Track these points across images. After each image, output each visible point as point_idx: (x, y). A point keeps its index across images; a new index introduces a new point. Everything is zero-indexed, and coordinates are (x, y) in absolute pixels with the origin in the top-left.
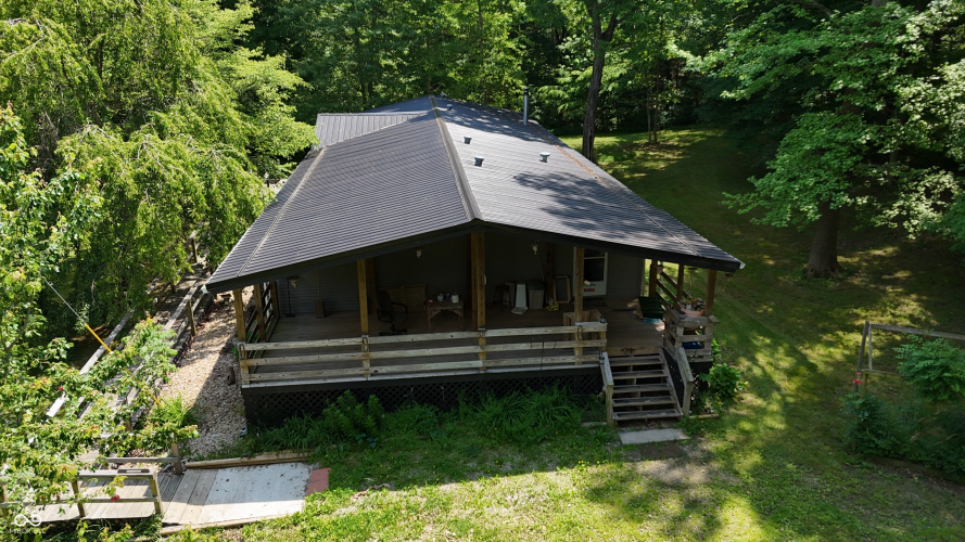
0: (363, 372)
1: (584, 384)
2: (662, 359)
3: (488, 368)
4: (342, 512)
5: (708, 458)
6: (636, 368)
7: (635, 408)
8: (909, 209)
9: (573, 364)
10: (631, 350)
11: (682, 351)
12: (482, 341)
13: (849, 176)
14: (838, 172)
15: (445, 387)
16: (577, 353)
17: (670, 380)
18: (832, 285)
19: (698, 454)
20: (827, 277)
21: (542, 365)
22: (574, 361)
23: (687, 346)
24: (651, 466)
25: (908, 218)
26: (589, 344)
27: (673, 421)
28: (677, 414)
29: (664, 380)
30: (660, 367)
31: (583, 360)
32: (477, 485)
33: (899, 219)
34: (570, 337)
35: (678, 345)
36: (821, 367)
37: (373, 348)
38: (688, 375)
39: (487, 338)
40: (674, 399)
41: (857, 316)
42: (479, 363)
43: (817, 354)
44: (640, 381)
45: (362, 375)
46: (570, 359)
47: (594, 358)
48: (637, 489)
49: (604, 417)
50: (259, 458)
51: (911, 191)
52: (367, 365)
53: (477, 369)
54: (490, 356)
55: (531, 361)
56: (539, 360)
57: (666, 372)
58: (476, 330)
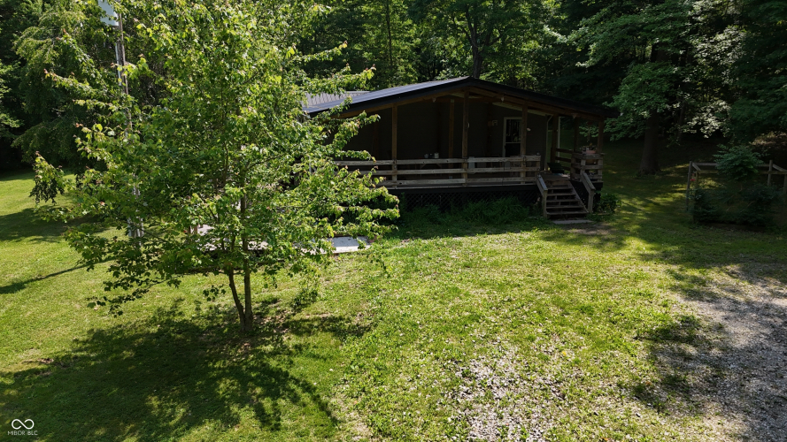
0: (393, 184)
1: (528, 195)
2: (571, 186)
3: (469, 184)
4: (397, 247)
5: (609, 228)
6: (556, 191)
7: (559, 210)
8: (703, 121)
9: (520, 183)
11: (586, 175)
12: (465, 166)
13: (667, 95)
14: (660, 93)
16: (522, 175)
17: (577, 196)
18: (657, 177)
20: (654, 173)
22: (521, 180)
24: (575, 231)
25: (703, 125)
26: (530, 169)
27: (583, 216)
28: (585, 212)
29: (573, 197)
30: (569, 191)
31: (526, 180)
32: (475, 238)
33: (697, 127)
34: (518, 165)
35: (582, 172)
36: (661, 203)
37: (400, 167)
38: (590, 186)
39: (468, 163)
40: (582, 205)
41: (678, 187)
42: (462, 181)
43: (658, 200)
44: (559, 197)
46: (518, 179)
47: (532, 179)
48: (571, 237)
49: (541, 213)
51: (702, 112)
52: (395, 179)
53: (462, 184)
54: (470, 175)
55: (494, 180)
56: (500, 180)
57: (574, 192)
58: (462, 158)
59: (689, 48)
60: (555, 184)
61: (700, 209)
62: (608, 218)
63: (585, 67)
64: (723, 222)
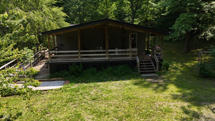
0: (79, 60)
1: (132, 64)
2: (151, 60)
3: (109, 60)
4: (73, 87)
5: (163, 78)
6: (145, 62)
7: (145, 70)
8: (206, 34)
9: (129, 59)
10: (143, 58)
11: (156, 56)
12: (108, 53)
13: (192, 25)
14: (190, 24)
15: (99, 64)
16: (130, 56)
17: (153, 64)
18: (189, 54)
19: (161, 78)
20: (188, 53)
21: (122, 59)
22: (130, 58)
23: (157, 55)
24: (149, 80)
25: (206, 36)
26: (133, 54)
27: (154, 73)
28: (155, 71)
29: (152, 64)
30: (150, 62)
31: (132, 58)
32: (106, 83)
33: (204, 36)
34: (129, 52)
35: (155, 55)
36: (189, 66)
37: (81, 53)
38: (157, 61)
39: (109, 52)
40: (154, 68)
41: (196, 59)
42: (107, 58)
43: (188, 64)
44: (146, 65)
45: (78, 60)
46: (129, 58)
47: (134, 58)
48: (146, 83)
49: (137, 71)
50: (52, 79)
51: (206, 30)
52: (80, 58)
53: (106, 60)
54: (110, 56)
55: (119, 58)
57: (152, 63)
58: (106, 50)
59: (201, 7)
60: (145, 59)
61: (202, 72)
62: (164, 73)
63: (164, 15)
64: (212, 77)
